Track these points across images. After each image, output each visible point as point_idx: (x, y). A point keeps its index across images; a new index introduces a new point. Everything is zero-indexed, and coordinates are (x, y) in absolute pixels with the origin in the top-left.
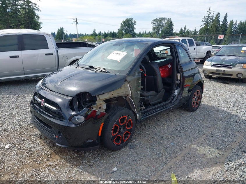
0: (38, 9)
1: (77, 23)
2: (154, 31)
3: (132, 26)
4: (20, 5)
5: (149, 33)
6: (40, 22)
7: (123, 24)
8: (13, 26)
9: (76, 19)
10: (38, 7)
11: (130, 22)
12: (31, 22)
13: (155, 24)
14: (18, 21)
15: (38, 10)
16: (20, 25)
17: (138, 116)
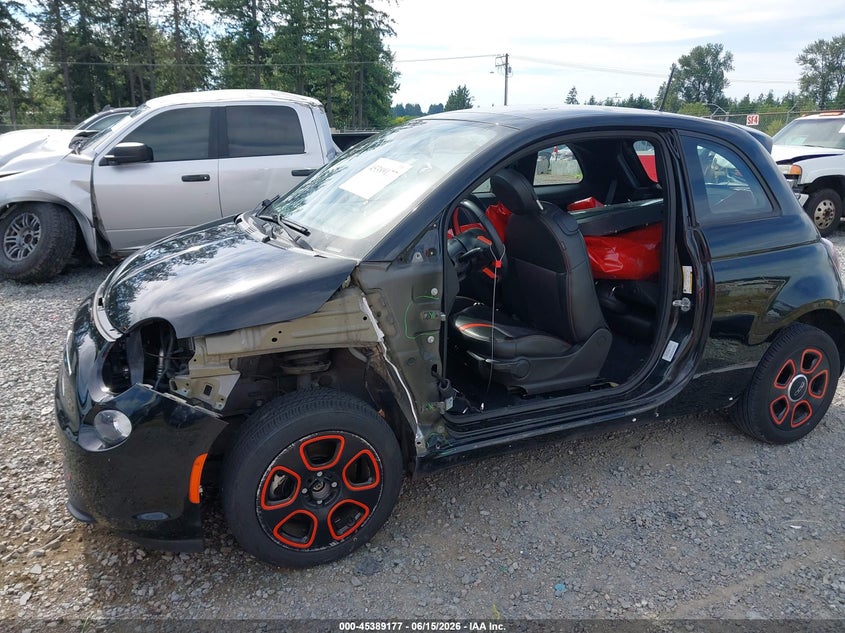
0: (390, 31)
1: (508, 70)
2: (807, 90)
3: (715, 72)
4: (339, 22)
5: (786, 99)
6: (393, 70)
7: (679, 66)
8: (317, 85)
9: (507, 55)
10: (391, 24)
11: (709, 60)
12: (365, 71)
13: (812, 62)
14: (330, 69)
15: (388, 32)
16: (334, 82)
17: (419, 436)
